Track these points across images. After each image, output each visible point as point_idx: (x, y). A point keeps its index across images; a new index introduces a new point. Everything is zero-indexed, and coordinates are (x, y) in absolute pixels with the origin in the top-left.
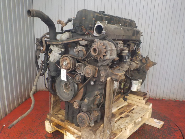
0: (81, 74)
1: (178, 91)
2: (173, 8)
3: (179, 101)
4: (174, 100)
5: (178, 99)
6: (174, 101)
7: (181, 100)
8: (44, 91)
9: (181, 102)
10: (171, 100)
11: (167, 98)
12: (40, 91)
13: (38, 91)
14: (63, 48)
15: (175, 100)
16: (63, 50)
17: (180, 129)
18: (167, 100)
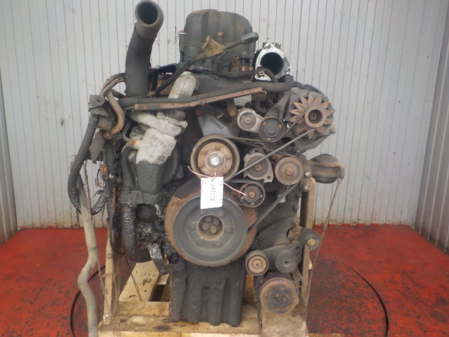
0: (263, 180)
1: (360, 203)
2: (342, 13)
3: (363, 226)
4: (353, 224)
5: (361, 222)
6: (354, 226)
7: (368, 223)
8: (37, 228)
9: (368, 226)
10: (348, 225)
11: (338, 220)
12: (24, 229)
13: (19, 229)
14: (185, 119)
15: (355, 224)
16: (185, 124)
17: (375, 287)
18: (338, 225)
